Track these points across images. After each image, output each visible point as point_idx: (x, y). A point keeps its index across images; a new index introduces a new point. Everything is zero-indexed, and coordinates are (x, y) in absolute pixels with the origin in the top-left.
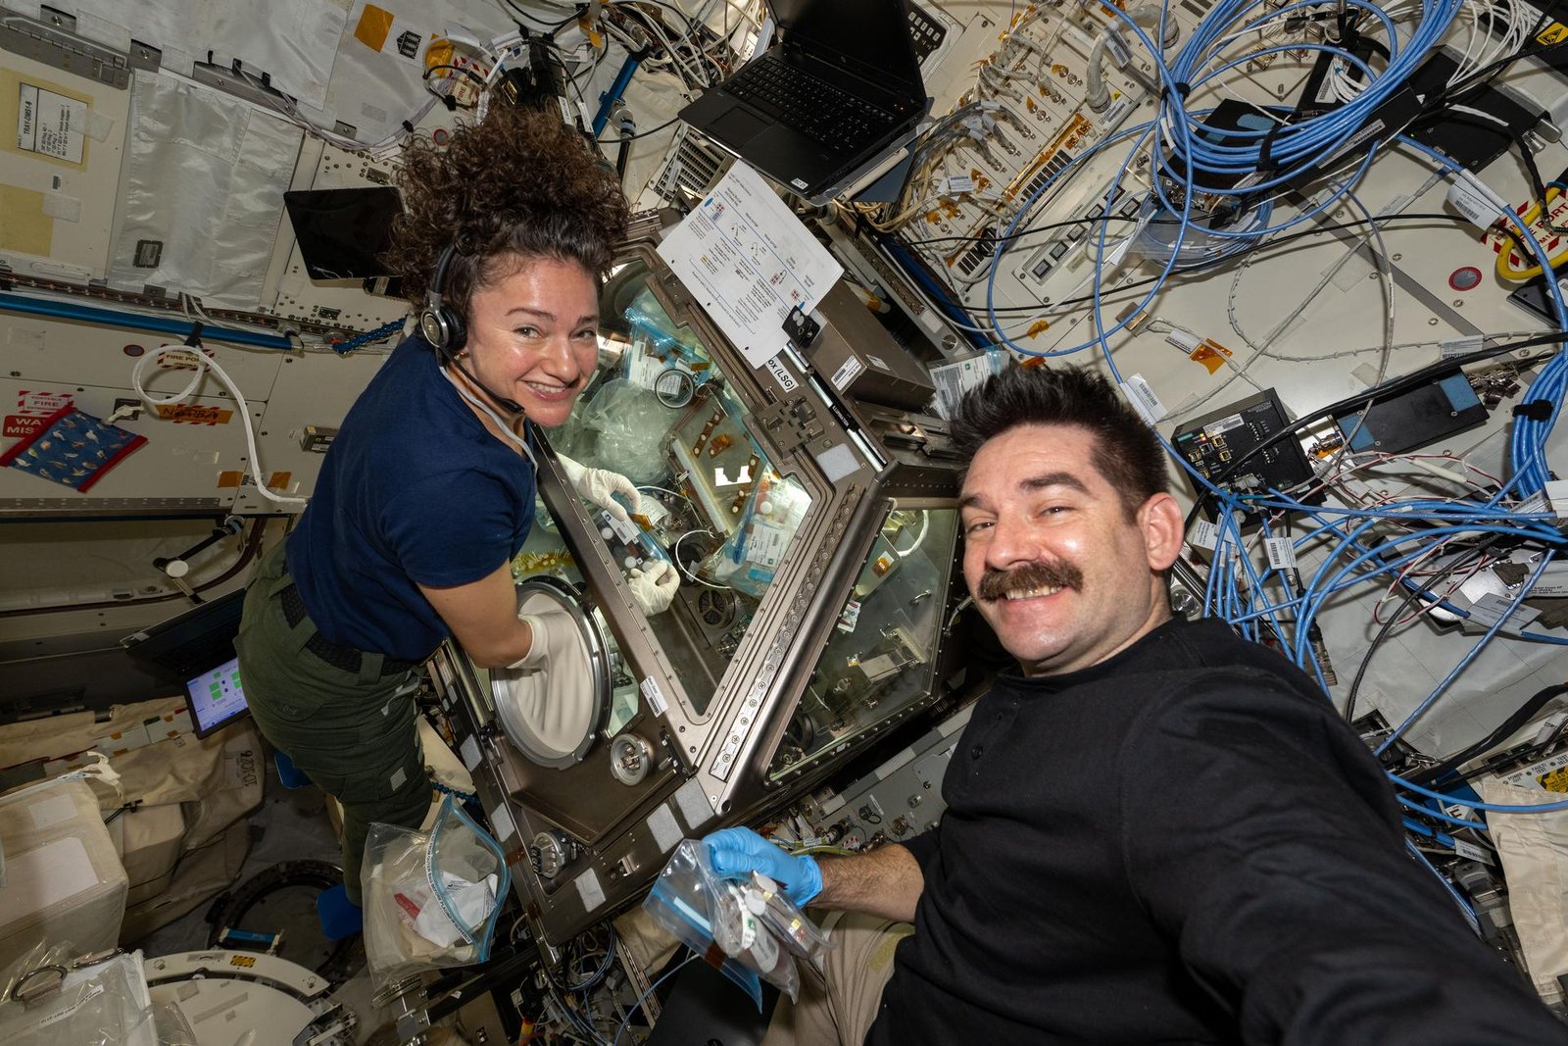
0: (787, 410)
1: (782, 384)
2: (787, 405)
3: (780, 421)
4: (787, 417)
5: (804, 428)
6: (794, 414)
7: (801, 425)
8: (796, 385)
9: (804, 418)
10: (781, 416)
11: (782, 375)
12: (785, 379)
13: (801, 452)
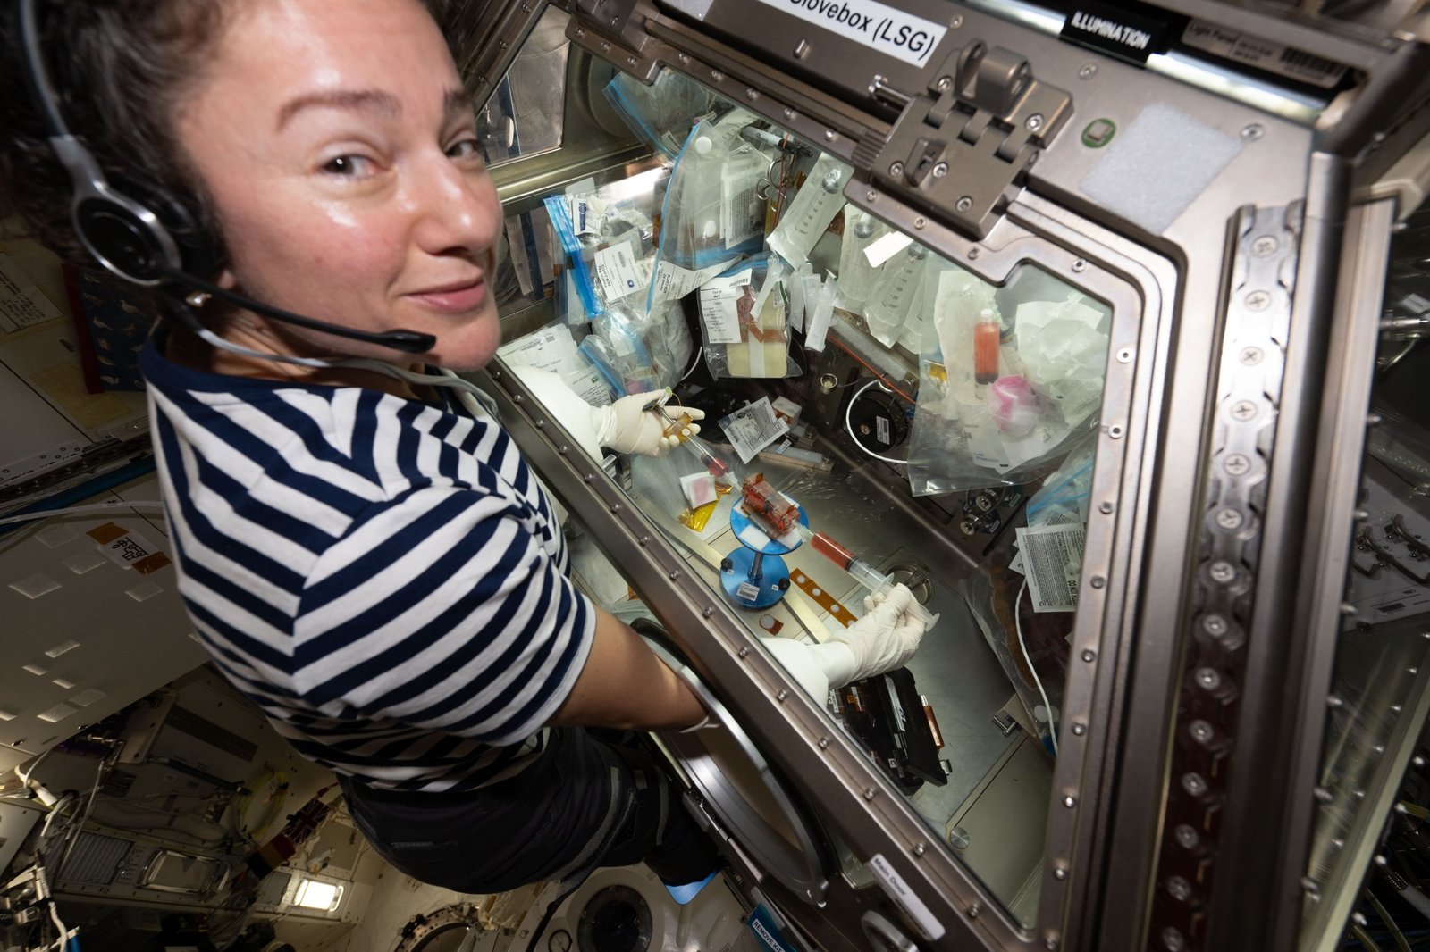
0: (943, 110)
1: (902, 53)
2: (935, 95)
3: (936, 149)
4: (951, 125)
5: (1009, 128)
6: (965, 108)
7: (998, 124)
8: (937, 32)
9: (996, 99)
10: (931, 133)
11: (893, 32)
12: (904, 36)
13: (1024, 195)
